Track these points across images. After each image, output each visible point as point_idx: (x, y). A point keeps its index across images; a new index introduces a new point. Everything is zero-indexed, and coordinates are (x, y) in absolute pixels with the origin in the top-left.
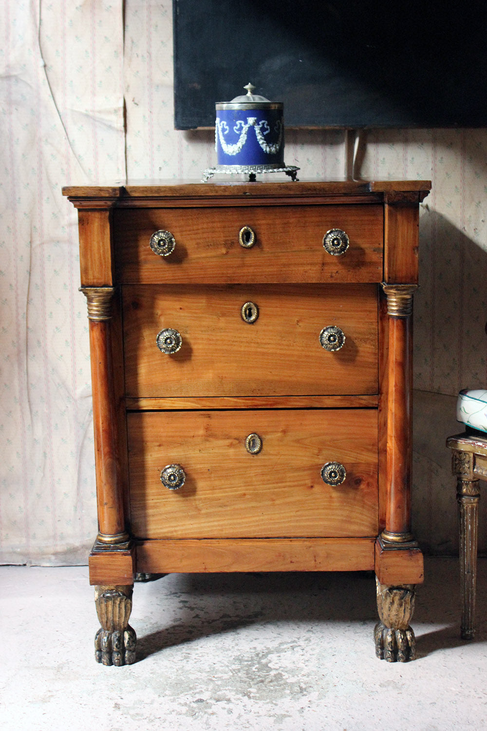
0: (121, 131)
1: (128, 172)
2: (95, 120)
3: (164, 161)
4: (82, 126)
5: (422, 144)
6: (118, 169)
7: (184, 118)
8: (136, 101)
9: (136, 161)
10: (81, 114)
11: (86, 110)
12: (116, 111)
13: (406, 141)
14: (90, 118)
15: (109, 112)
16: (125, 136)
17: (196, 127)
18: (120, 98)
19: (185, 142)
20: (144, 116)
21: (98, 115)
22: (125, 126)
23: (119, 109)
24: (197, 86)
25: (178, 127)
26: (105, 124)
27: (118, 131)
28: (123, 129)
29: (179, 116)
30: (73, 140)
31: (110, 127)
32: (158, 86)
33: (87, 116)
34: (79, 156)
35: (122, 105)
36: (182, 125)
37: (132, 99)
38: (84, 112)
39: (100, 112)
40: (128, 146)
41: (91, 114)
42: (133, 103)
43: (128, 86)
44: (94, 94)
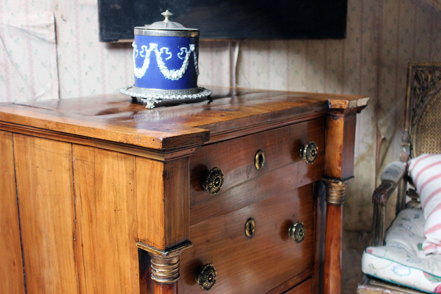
0: (52, 43)
1: (60, 76)
2: (30, 34)
3: (89, 67)
4: (18, 39)
5: (280, 51)
6: (51, 74)
7: (108, 33)
8: (64, 18)
9: (65, 68)
10: (17, 28)
11: (22, 26)
12: (48, 26)
13: (269, 48)
14: (25, 32)
15: (42, 27)
16: (56, 47)
17: (117, 40)
18: (51, 16)
19: (106, 51)
20: (71, 30)
21: (32, 29)
22: (56, 38)
23: (50, 25)
24: (118, 7)
25: (103, 39)
26: (39, 38)
27: (49, 42)
28: (54, 41)
29: (104, 31)
30: (11, 51)
31: (43, 40)
32: (82, 6)
33: (22, 30)
34: (16, 64)
35: (52, 21)
36: (106, 39)
37: (60, 16)
38: (20, 27)
39: (34, 27)
40: (59, 56)
41: (26, 28)
42: (61, 19)
43: (57, 5)
44: (27, 12)
